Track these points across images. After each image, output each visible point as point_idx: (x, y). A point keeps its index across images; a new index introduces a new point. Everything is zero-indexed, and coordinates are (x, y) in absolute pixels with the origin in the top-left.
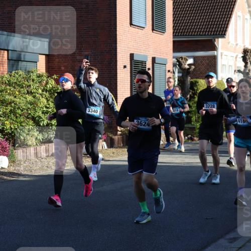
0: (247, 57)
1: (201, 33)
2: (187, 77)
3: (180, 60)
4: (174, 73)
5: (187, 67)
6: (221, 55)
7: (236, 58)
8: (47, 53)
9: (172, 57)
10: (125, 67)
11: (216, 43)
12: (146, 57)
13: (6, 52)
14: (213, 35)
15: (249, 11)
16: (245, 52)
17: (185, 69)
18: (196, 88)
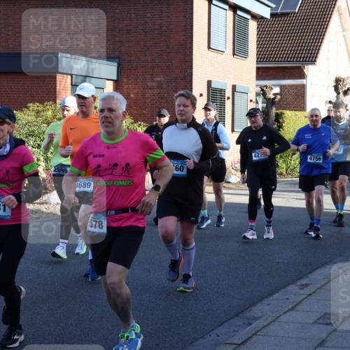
0: (340, 87)
1: (289, 59)
2: (272, 108)
3: (265, 89)
4: (257, 102)
5: (272, 96)
6: (311, 84)
7: (328, 87)
8: (115, 78)
9: (255, 85)
10: (201, 95)
11: (305, 71)
12: (226, 84)
13: (69, 77)
14: (303, 61)
15: (344, 36)
16: (338, 81)
17: (270, 99)
18: (281, 120)
